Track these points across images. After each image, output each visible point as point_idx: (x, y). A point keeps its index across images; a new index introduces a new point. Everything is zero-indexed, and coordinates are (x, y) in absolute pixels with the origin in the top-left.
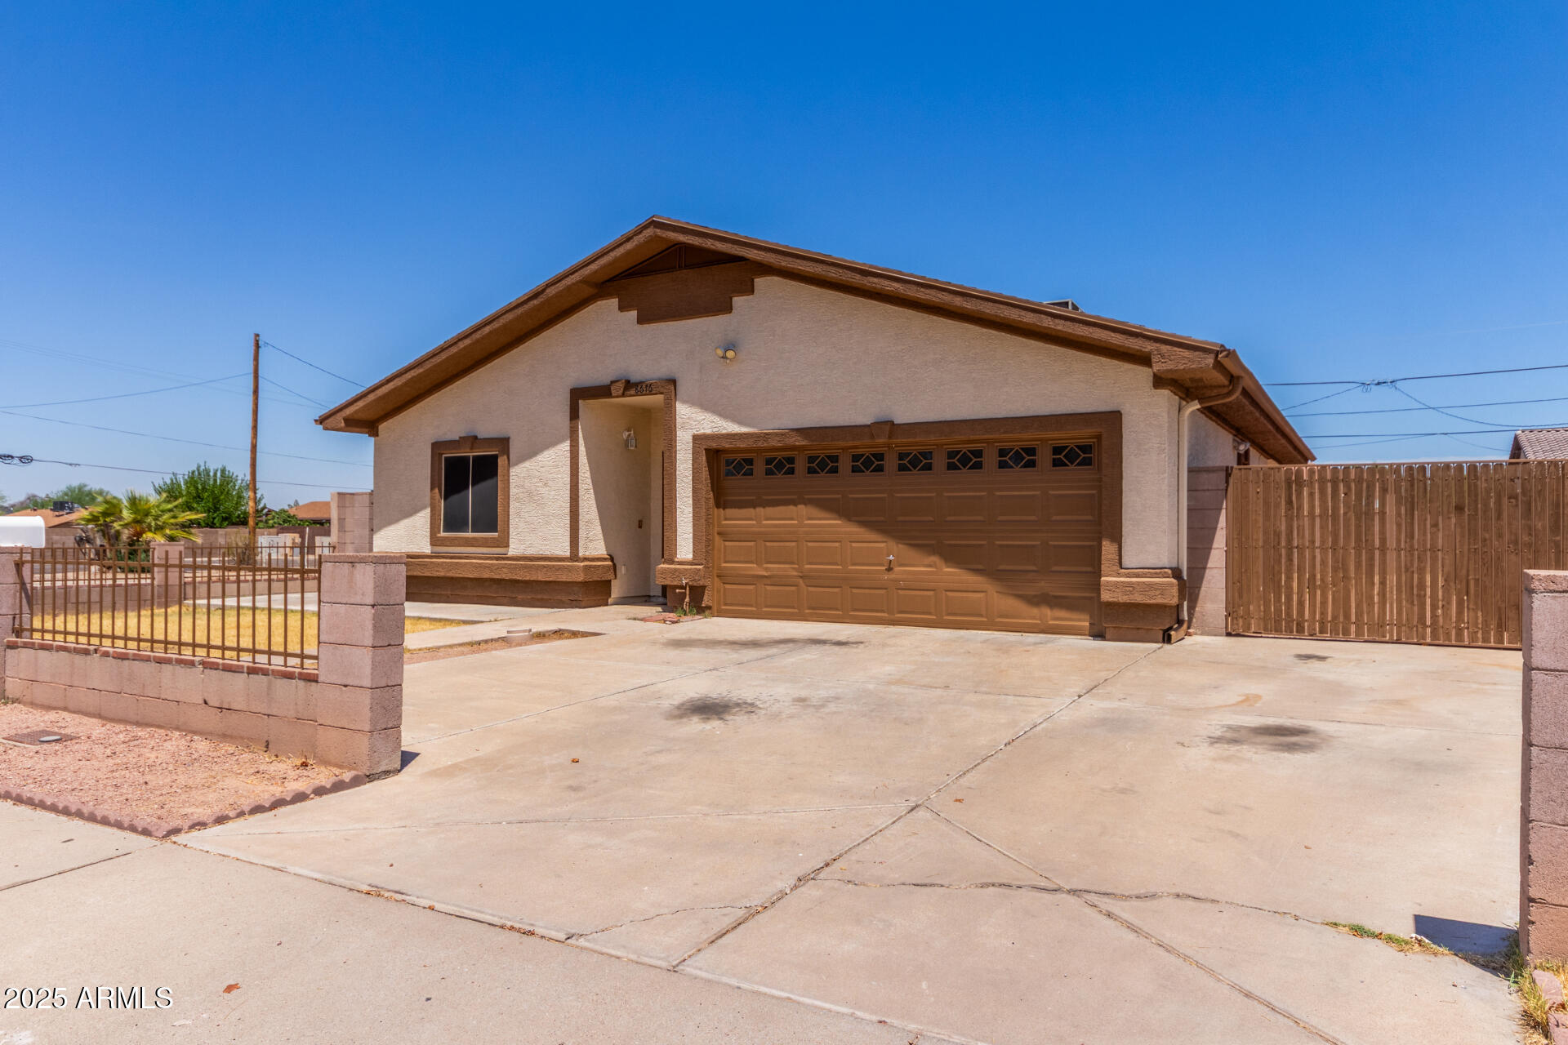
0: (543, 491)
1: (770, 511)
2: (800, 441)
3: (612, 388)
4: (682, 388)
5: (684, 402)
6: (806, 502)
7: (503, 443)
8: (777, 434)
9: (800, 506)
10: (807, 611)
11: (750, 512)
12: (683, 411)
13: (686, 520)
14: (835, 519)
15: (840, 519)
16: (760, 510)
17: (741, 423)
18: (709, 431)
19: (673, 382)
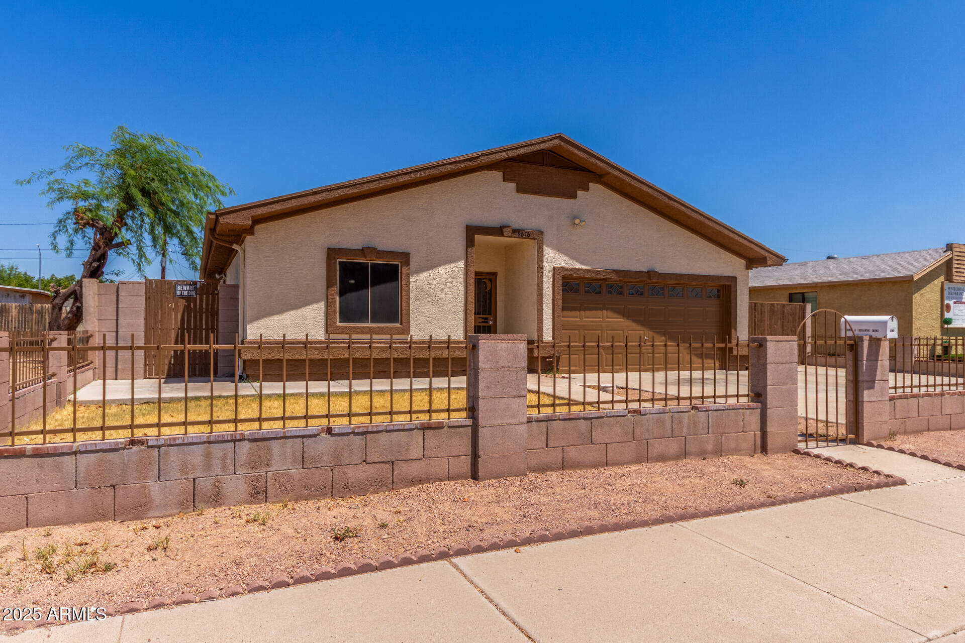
0: (442, 295)
1: (588, 313)
2: (615, 277)
3: (504, 230)
4: (546, 237)
5: (548, 246)
6: (607, 309)
7: (405, 257)
8: (603, 272)
9: (604, 311)
10: (605, 367)
11: (577, 313)
12: (547, 251)
13: (548, 317)
14: (620, 318)
15: (623, 319)
16: (582, 313)
17: (582, 263)
18: (562, 266)
19: (542, 233)
